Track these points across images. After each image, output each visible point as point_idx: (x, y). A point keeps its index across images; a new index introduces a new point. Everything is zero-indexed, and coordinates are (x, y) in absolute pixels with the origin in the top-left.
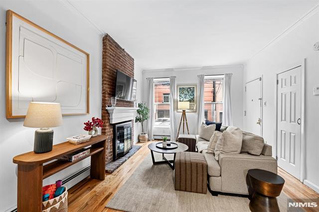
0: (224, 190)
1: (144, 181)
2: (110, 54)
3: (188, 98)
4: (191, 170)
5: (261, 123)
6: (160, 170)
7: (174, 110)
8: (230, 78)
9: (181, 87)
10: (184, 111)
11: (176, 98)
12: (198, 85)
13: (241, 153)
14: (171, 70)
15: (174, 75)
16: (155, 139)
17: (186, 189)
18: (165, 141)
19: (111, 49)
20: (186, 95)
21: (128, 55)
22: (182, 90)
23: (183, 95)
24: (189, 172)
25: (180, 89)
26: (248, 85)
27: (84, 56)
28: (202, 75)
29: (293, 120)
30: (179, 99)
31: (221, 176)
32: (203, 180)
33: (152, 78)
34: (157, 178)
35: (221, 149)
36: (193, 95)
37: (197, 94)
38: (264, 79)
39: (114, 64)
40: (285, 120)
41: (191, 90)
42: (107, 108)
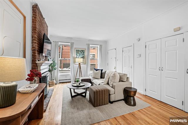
0: (117, 99)
1: (73, 108)
2: (38, 20)
3: (81, 56)
4: (102, 94)
5: (116, 69)
6: (78, 100)
7: (73, 63)
8: (101, 47)
9: (77, 49)
10: (79, 64)
11: (74, 56)
12: (87, 49)
13: (119, 81)
14: (71, 38)
15: (73, 42)
16: (60, 83)
17: (100, 105)
18: (78, 82)
19: (39, 16)
20: (80, 54)
21: (46, 23)
22: (78, 51)
23: (78, 55)
24: (101, 95)
25: (77, 50)
26: (109, 51)
27: (22, 17)
28: (89, 44)
29: (129, 66)
30: (76, 57)
31: (115, 93)
32: (107, 98)
33: (58, 42)
34: (80, 105)
35: (113, 81)
36: (84, 54)
37: (86, 54)
38: (117, 49)
39: (40, 28)
40: (126, 66)
41: (83, 51)
42: (37, 62)
